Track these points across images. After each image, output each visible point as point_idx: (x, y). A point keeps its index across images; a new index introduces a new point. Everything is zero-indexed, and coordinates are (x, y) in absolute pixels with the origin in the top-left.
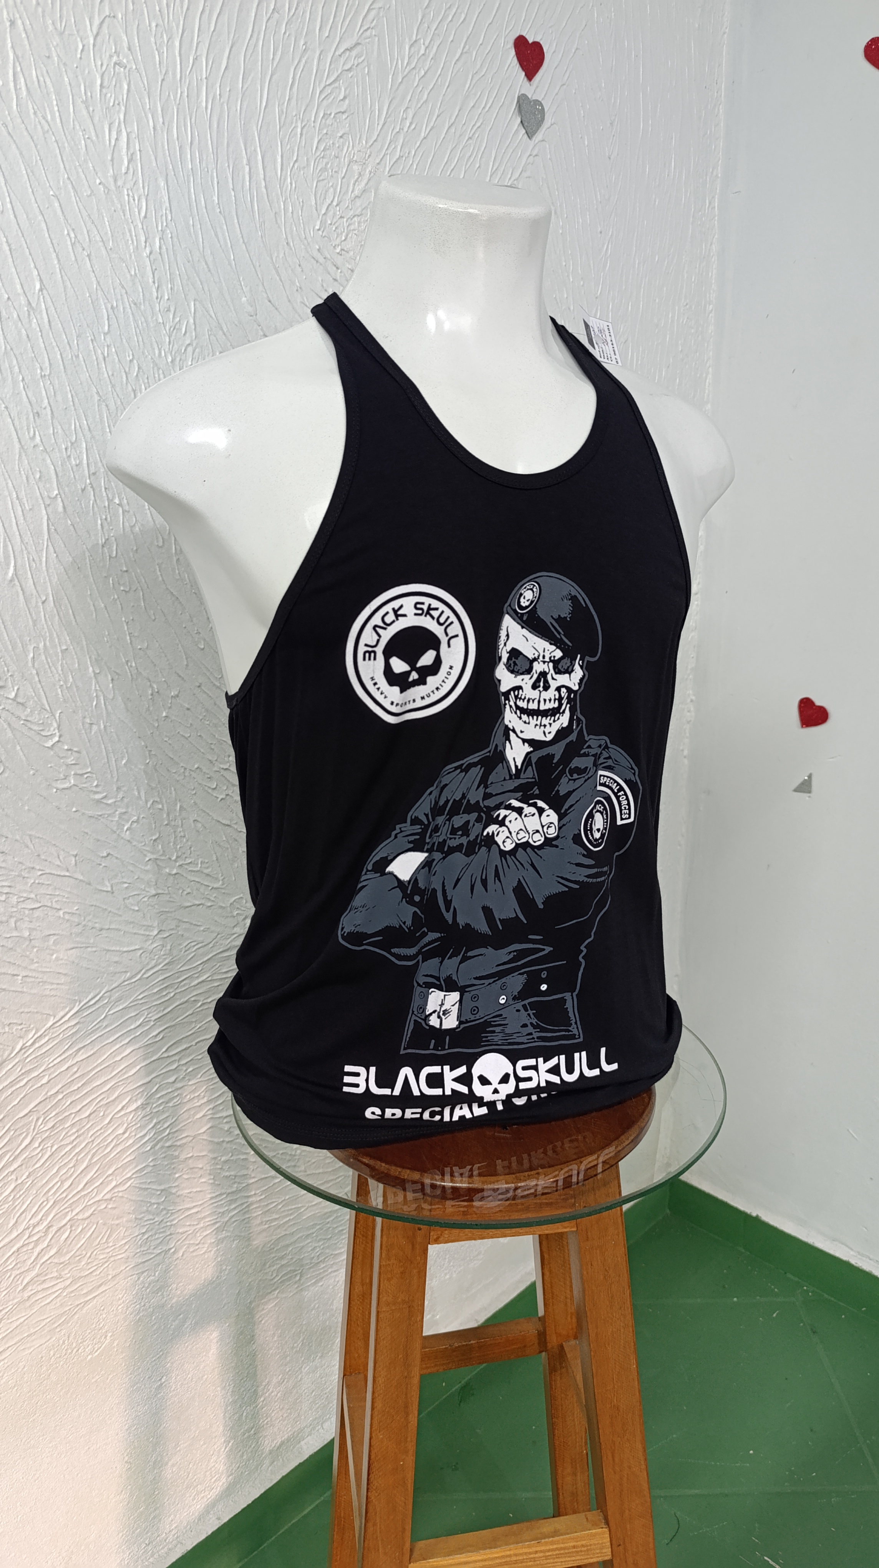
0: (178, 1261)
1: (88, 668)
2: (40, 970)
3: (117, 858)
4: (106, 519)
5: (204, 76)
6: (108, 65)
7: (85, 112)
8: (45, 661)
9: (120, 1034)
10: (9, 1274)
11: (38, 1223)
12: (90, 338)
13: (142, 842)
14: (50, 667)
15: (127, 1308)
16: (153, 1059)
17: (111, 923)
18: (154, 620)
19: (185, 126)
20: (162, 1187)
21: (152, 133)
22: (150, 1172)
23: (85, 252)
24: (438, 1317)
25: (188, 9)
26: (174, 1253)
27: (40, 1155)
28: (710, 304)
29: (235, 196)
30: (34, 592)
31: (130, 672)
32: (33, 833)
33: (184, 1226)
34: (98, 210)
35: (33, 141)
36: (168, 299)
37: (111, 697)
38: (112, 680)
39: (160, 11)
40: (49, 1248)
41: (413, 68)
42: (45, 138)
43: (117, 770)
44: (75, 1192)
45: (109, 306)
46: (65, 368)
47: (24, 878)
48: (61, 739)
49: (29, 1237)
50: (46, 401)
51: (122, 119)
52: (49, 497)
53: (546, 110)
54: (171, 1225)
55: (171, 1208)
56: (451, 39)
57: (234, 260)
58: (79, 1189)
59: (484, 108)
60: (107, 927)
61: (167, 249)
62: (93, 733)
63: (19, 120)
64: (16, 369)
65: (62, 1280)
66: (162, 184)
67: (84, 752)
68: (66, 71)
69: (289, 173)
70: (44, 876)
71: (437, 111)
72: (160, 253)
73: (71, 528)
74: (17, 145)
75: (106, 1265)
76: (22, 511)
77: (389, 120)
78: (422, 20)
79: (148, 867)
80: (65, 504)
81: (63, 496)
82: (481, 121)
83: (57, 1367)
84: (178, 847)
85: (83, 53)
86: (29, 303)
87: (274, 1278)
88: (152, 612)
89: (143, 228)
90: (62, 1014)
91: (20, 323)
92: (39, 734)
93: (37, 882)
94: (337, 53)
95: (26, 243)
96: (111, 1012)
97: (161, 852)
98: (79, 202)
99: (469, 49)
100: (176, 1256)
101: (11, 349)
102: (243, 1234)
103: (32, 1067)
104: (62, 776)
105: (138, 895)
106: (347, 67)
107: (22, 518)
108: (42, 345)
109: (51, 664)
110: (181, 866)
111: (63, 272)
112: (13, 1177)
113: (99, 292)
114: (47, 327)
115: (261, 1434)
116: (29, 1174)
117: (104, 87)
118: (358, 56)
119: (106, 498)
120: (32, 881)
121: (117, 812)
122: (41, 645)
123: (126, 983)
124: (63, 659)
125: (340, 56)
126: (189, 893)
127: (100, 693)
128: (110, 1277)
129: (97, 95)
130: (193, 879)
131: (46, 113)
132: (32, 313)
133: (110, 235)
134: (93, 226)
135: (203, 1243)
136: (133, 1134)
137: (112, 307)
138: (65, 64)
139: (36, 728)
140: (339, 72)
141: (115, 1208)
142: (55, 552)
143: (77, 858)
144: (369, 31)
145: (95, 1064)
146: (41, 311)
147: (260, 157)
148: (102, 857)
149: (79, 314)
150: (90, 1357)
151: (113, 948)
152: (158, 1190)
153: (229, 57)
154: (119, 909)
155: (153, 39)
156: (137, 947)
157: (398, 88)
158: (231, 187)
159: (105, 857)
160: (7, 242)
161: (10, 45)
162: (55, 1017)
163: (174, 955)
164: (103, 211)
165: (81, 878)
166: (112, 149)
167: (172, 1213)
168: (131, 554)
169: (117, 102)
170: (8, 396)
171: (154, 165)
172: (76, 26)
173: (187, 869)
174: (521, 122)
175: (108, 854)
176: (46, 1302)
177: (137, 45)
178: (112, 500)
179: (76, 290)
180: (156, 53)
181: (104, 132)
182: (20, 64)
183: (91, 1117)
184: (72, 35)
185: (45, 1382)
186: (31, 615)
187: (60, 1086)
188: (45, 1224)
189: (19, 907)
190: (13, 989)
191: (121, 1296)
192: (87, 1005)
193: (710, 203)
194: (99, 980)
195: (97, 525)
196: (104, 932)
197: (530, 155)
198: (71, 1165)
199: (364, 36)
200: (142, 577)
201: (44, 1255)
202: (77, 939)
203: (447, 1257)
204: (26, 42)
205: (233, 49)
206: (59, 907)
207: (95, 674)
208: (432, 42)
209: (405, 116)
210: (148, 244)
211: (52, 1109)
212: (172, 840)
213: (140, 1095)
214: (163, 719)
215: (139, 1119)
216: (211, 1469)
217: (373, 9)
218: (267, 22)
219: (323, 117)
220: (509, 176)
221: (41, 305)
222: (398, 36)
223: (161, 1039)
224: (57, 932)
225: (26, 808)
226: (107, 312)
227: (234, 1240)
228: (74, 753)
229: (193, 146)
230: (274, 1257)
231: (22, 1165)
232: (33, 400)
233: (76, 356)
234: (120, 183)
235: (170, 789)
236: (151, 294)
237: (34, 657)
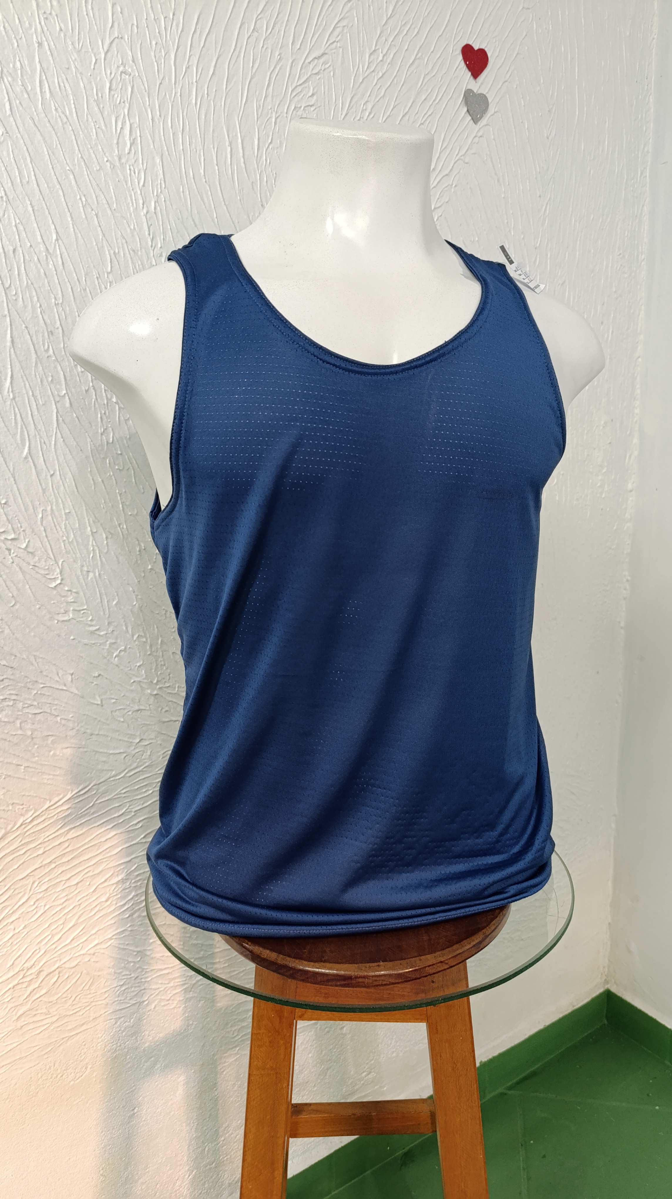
0: (151, 1012)
1: (87, 528)
2: (39, 762)
3: (106, 678)
4: (105, 413)
5: (195, 80)
6: (115, 74)
7: (96, 109)
8: (52, 521)
9: (105, 820)
10: (5, 1006)
11: (31, 967)
12: (95, 277)
13: (128, 667)
14: (55, 526)
15: (105, 1046)
16: (133, 843)
17: (100, 730)
18: (143, 493)
19: (178, 118)
20: (139, 949)
21: (151, 123)
22: (128, 935)
23: (93, 212)
24: (385, 1088)
25: (182, 31)
26: (147, 1005)
27: (35, 911)
28: (642, 255)
29: (218, 170)
30: (44, 467)
31: (122, 533)
32: (37, 654)
33: (157, 983)
34: (105, 180)
35: (54, 130)
36: (161, 247)
37: (106, 551)
38: (107, 538)
39: (159, 33)
40: (41, 988)
41: (373, 71)
42: (64, 128)
43: (109, 609)
44: (63, 945)
45: (112, 252)
46: (74, 298)
47: (29, 689)
48: (63, 582)
49: (22, 978)
50: (59, 322)
51: (126, 113)
52: (59, 396)
53: (490, 101)
54: (146, 982)
55: (145, 967)
56: (406, 48)
57: (216, 217)
58: (67, 943)
59: (434, 100)
60: (96, 733)
61: (161, 209)
62: (89, 578)
63: (43, 115)
64: (35, 299)
65: (50, 1016)
66: (158, 160)
67: (81, 593)
68: (82, 78)
69: (264, 152)
70: (46, 688)
71: (393, 103)
72: (155, 213)
73: (76, 419)
74: (41, 133)
75: (88, 1008)
76: (37, 405)
77: (350, 111)
78: (380, 35)
79: (133, 688)
80: (72, 401)
81: (70, 395)
82: (432, 110)
83: (44, 1088)
84: (159, 673)
85: (96, 65)
86: (47, 249)
87: (235, 1037)
88: (141, 487)
89: (141, 194)
90: (56, 799)
91: (39, 265)
92: (45, 577)
93: (39, 692)
94: (307, 61)
95: (46, 205)
96: (98, 802)
97: (144, 676)
98: (90, 176)
99: (422, 56)
100: (148, 1008)
101: (32, 284)
102: (208, 996)
103: (30, 840)
104: (62, 611)
105: (124, 709)
106: (314, 72)
107: (36, 411)
108: (57, 281)
109: (56, 523)
110: (160, 688)
111: (75, 226)
112: (12, 927)
113: (104, 241)
114: (61, 267)
115: (221, 1169)
116: (25, 926)
117: (112, 90)
118: (325, 63)
119: (105, 398)
120: (35, 692)
121: (108, 642)
122: (49, 508)
123: (112, 779)
124: (66, 520)
125: (310, 63)
126: (167, 711)
127: (96, 548)
128: (91, 1019)
129: (106, 95)
130: (170, 699)
131: (65, 110)
132: (49, 257)
133: (114, 199)
134: (100, 193)
135: (173, 1000)
136: (115, 902)
137: (114, 253)
138: (81, 73)
139: (42, 572)
140: (308, 75)
141: (97, 962)
142: (62, 437)
143: (73, 676)
144: (335, 43)
145: (83, 843)
146: (57, 256)
147: (240, 140)
148: (94, 677)
149: (87, 258)
150: (72, 1083)
151: (101, 750)
152: (134, 951)
153: (215, 66)
154: (107, 719)
155: (153, 54)
156: (122, 751)
157: (359, 86)
158: (215, 162)
159: (97, 677)
160: (31, 204)
161: (37, 60)
162: (50, 802)
163: (153, 760)
164: (110, 181)
165: (76, 692)
166: (118, 135)
167: (146, 972)
168: (125, 441)
169: (122, 101)
170: (28, 318)
171: (152, 147)
172: (90, 46)
173: (166, 691)
174: (468, 111)
175: (99, 675)
176: (36, 1033)
177: (140, 58)
178: (110, 399)
179: (86, 240)
180: (156, 64)
181: (112, 122)
182: (45, 74)
183: (80, 885)
184: (87, 52)
185: (33, 1098)
186: (41, 485)
187: (53, 857)
188: (38, 968)
189: (24, 712)
190: (16, 776)
191: (100, 1036)
192: (78, 794)
193: (642, 173)
194: (89, 774)
195: (97, 418)
196: (94, 738)
197: (475, 137)
198: (61, 923)
199: (330, 47)
200: (133, 460)
201: (35, 994)
202: (72, 741)
203: (395, 1037)
204: (51, 58)
205: (219, 60)
206: (57, 714)
207: (92, 533)
208: (390, 51)
209: (365, 108)
210: (145, 206)
211: (47, 875)
212: (154, 667)
213: (121, 872)
214: (149, 571)
215: (119, 891)
216: (176, 1191)
217: (338, 27)
218: (248, 39)
219: (294, 110)
220: (457, 153)
221: (57, 251)
222: (359, 47)
223: (141, 827)
224: (54, 734)
225: (33, 634)
226: (110, 256)
227: (200, 1001)
228: (73, 594)
229: (184, 133)
230: (236, 1019)
231: (19, 918)
232: (48, 321)
233: (84, 289)
234: (123, 161)
235: (154, 627)
236: (147, 243)
237: (42, 518)
